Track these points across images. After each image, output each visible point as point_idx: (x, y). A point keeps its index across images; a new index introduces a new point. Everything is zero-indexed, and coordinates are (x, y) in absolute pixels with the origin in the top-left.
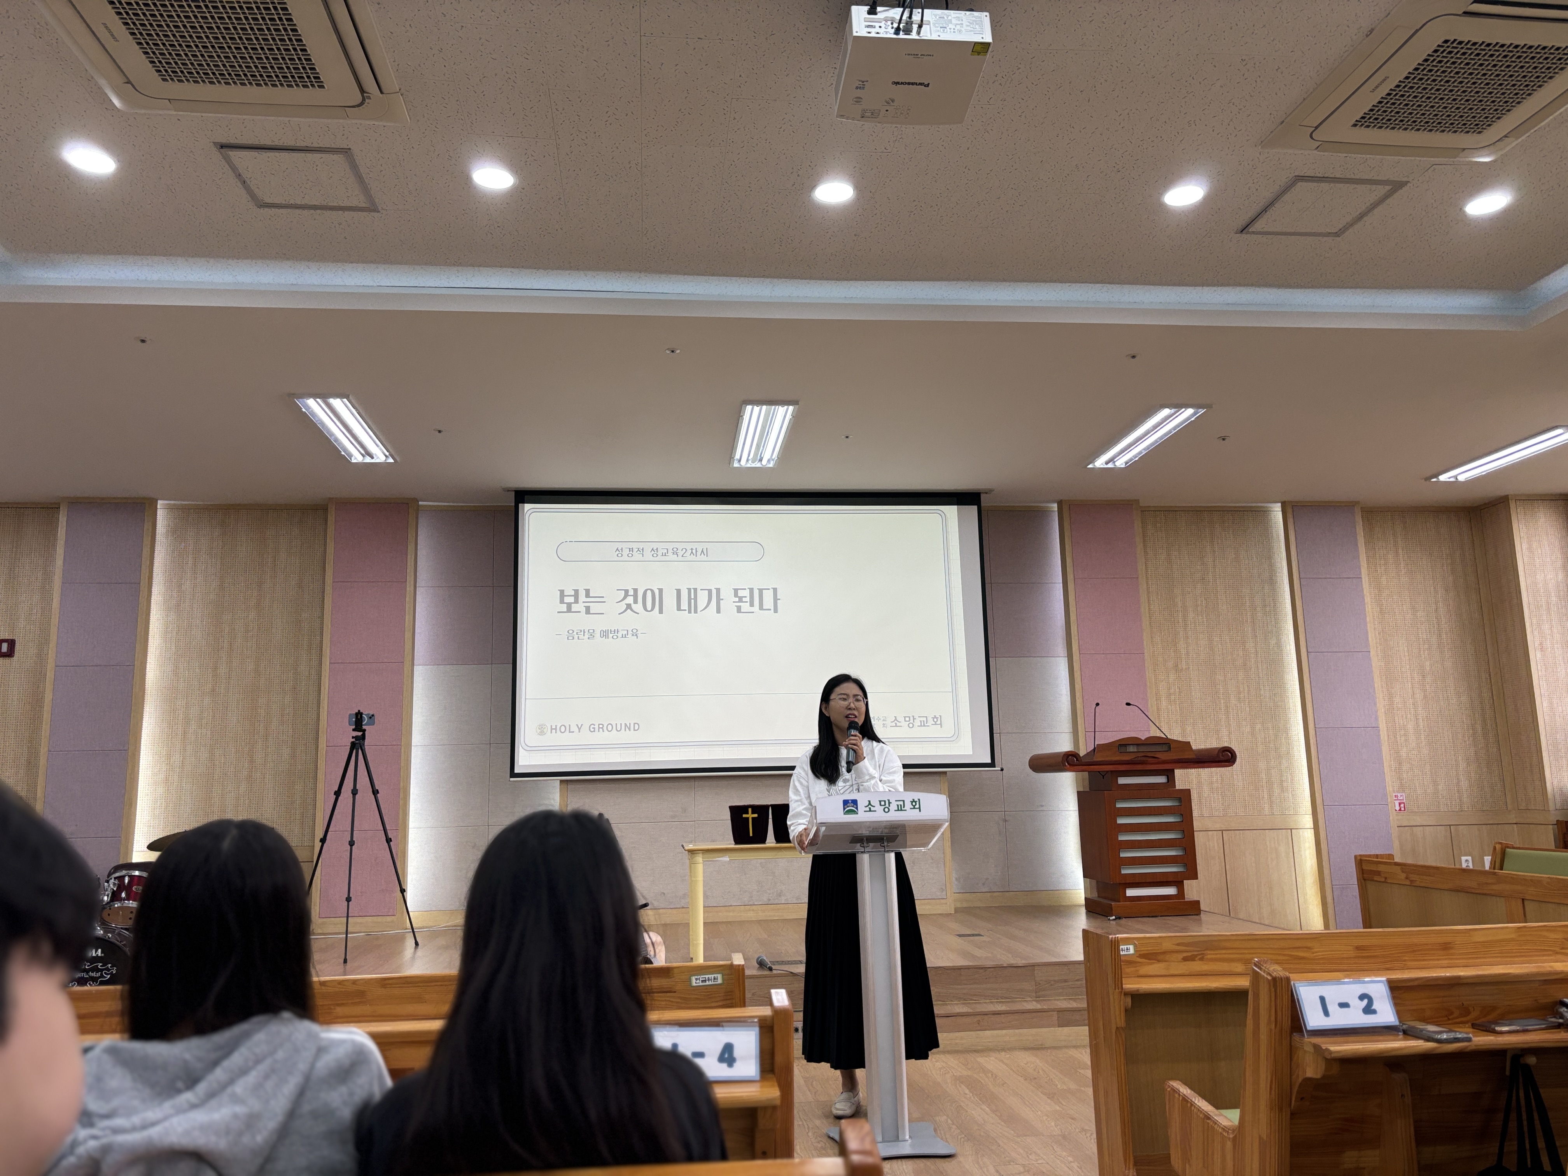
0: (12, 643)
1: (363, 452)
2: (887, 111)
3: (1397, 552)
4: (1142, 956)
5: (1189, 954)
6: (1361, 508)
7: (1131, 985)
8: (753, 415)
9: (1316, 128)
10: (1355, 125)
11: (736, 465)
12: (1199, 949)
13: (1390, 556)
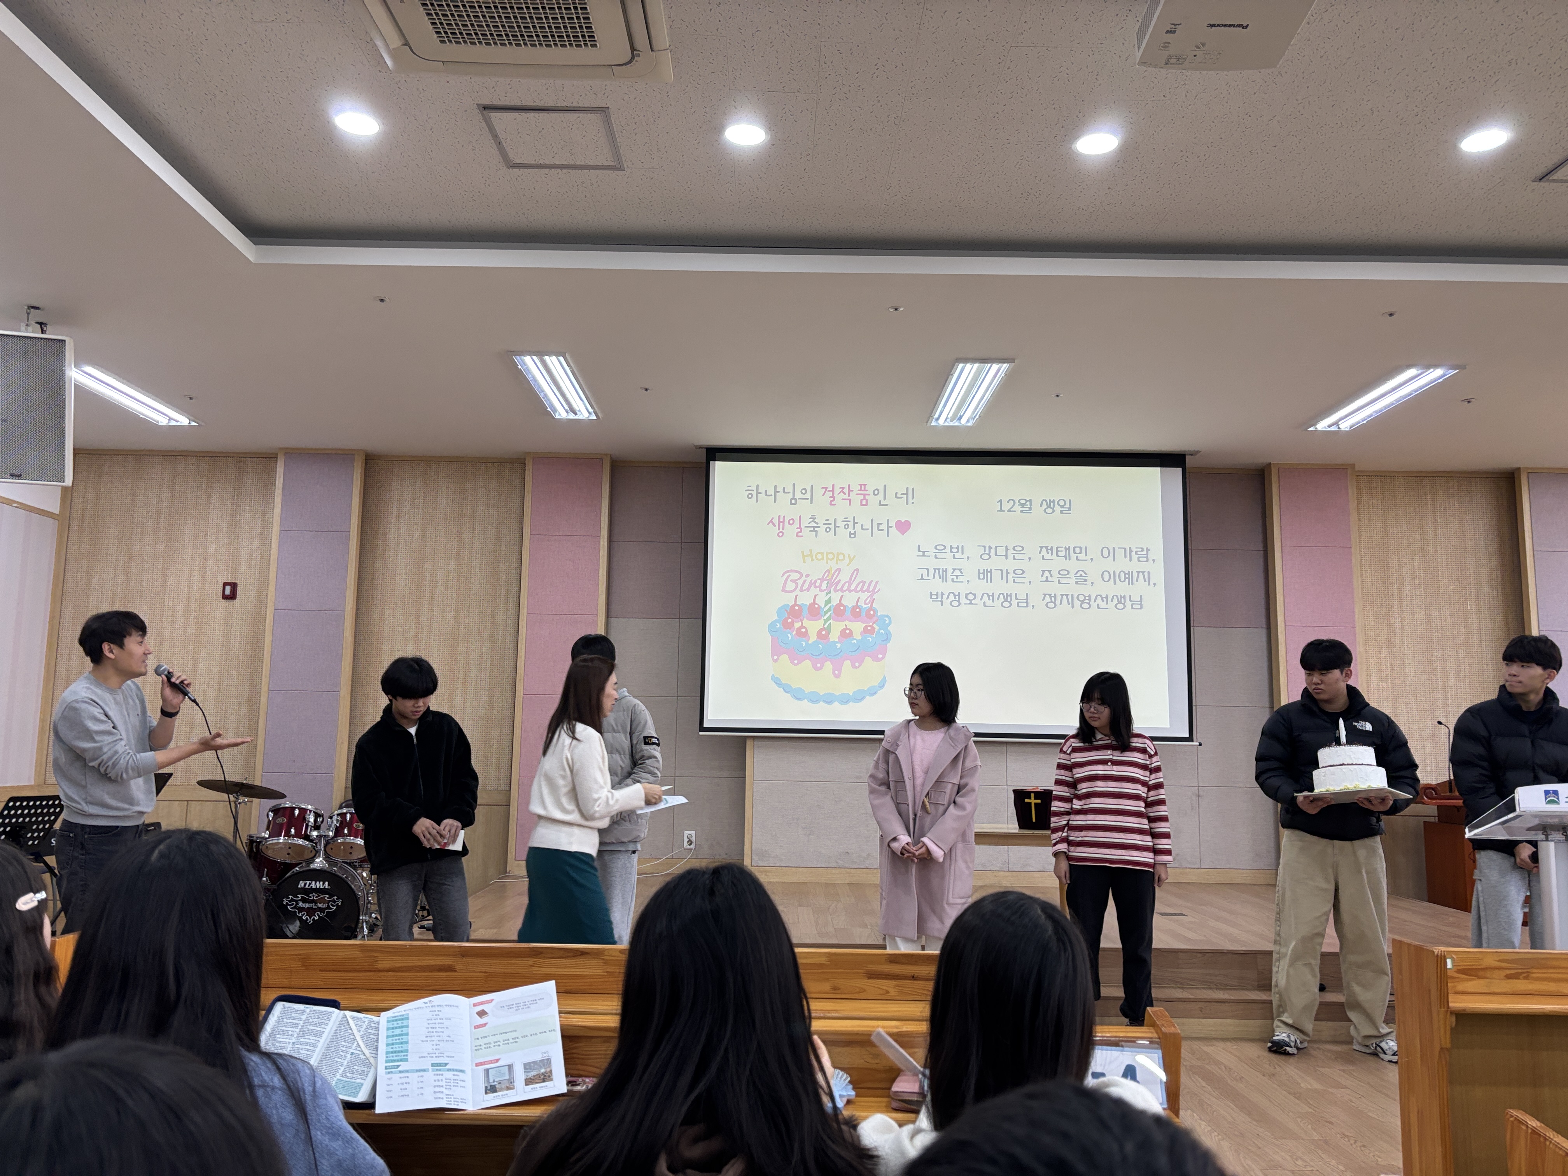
0: (234, 586)
1: (566, 407)
2: (1195, 56)
4: (1460, 971)
5: (1513, 972)
7: (1457, 1003)
8: (963, 372)
11: (933, 424)
12: (1521, 967)
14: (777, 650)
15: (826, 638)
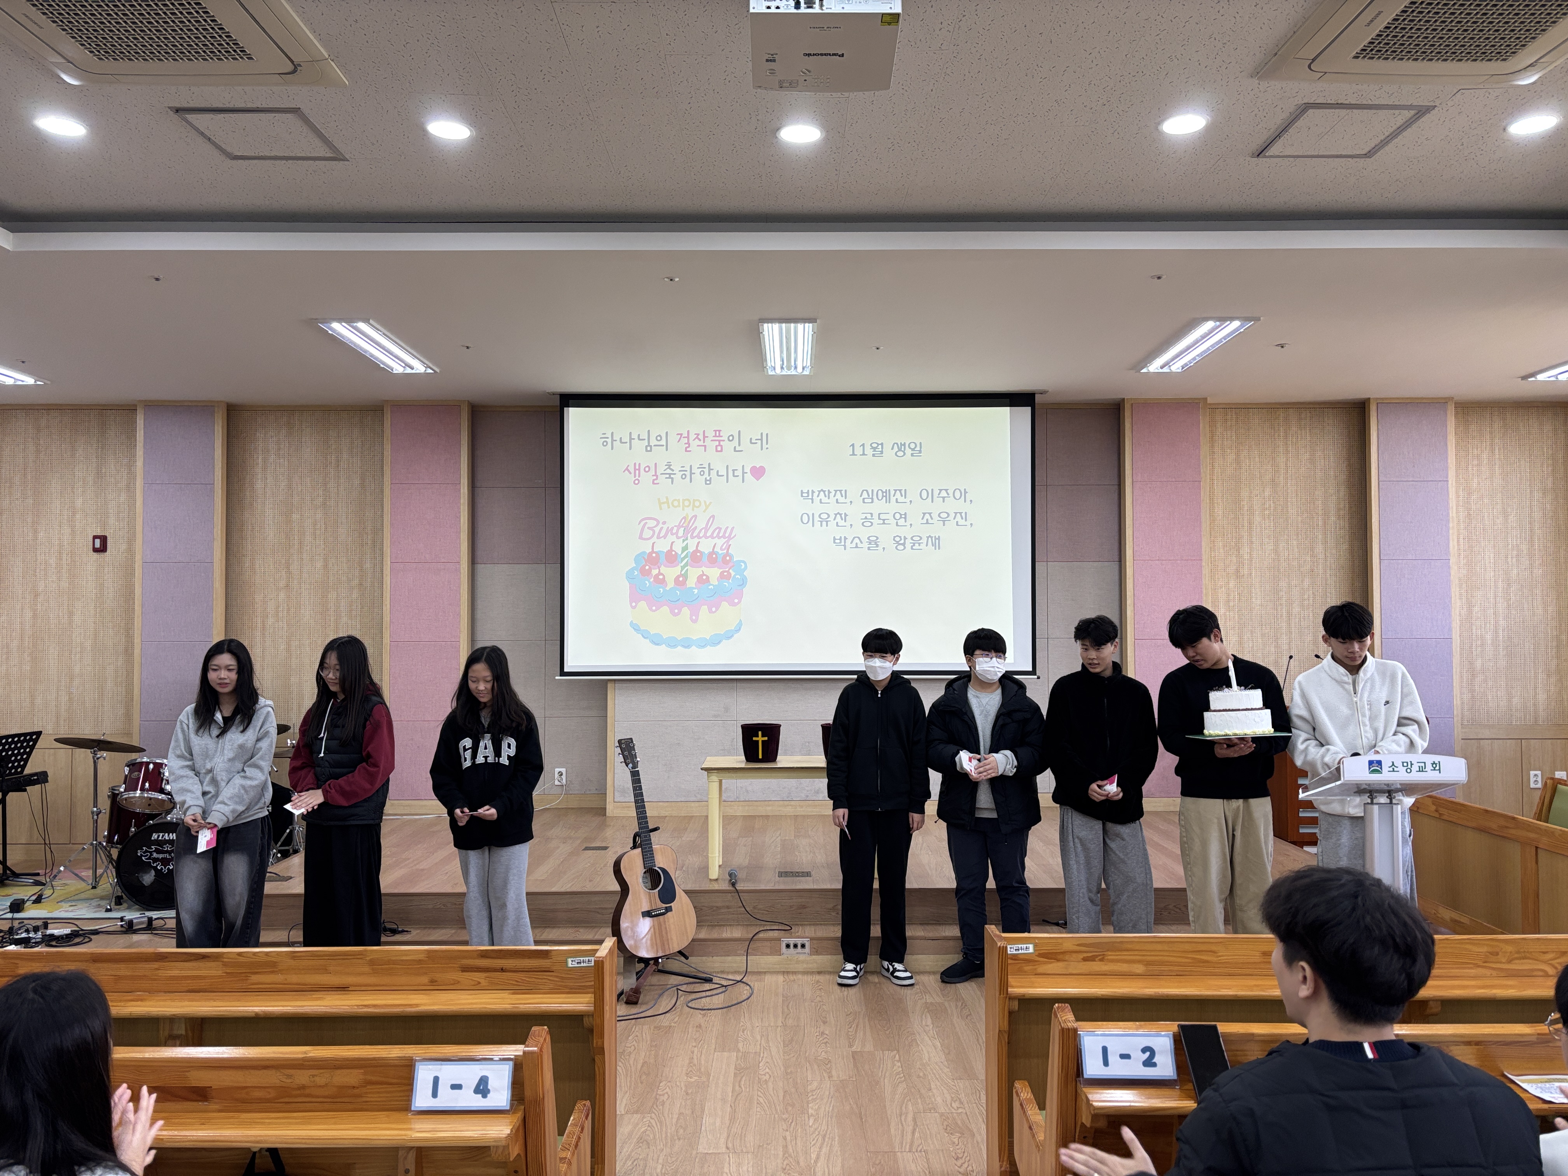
0: (104, 539)
1: (403, 365)
2: (805, 80)
3: (1492, 451)
4: (1040, 955)
5: (1089, 955)
6: (1455, 403)
7: (1013, 991)
8: (772, 332)
9: (1314, 60)
10: (1356, 57)
11: (771, 373)
12: (1099, 950)
13: (1485, 456)
14: (635, 597)
15: (684, 583)
